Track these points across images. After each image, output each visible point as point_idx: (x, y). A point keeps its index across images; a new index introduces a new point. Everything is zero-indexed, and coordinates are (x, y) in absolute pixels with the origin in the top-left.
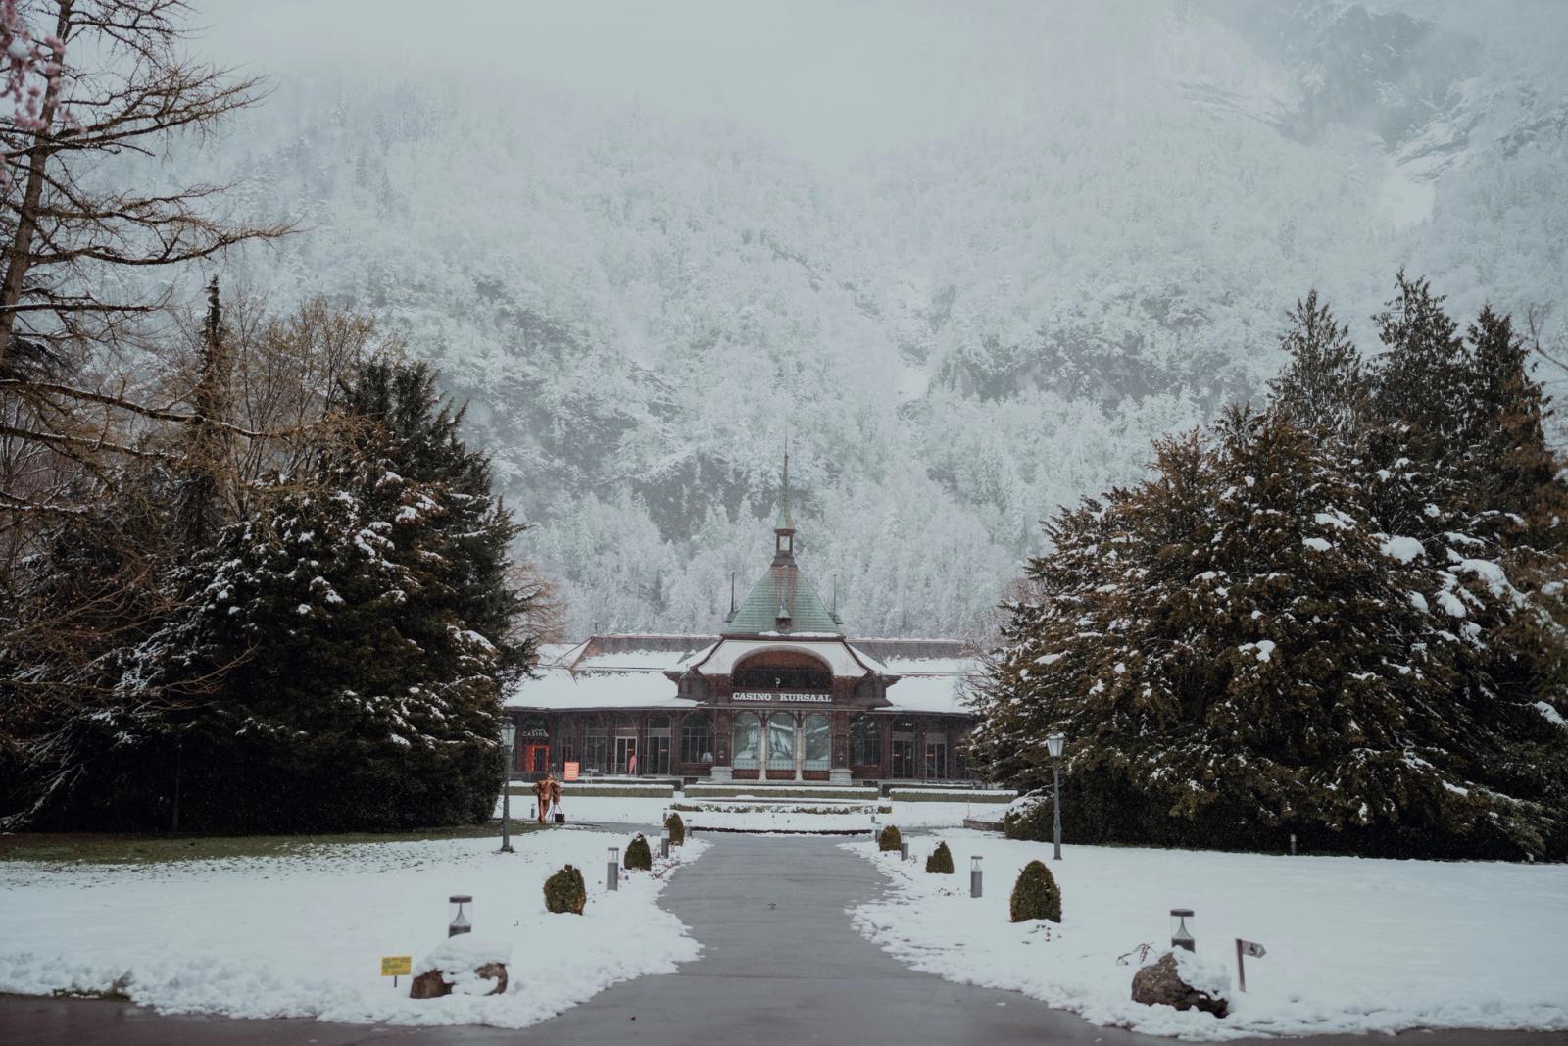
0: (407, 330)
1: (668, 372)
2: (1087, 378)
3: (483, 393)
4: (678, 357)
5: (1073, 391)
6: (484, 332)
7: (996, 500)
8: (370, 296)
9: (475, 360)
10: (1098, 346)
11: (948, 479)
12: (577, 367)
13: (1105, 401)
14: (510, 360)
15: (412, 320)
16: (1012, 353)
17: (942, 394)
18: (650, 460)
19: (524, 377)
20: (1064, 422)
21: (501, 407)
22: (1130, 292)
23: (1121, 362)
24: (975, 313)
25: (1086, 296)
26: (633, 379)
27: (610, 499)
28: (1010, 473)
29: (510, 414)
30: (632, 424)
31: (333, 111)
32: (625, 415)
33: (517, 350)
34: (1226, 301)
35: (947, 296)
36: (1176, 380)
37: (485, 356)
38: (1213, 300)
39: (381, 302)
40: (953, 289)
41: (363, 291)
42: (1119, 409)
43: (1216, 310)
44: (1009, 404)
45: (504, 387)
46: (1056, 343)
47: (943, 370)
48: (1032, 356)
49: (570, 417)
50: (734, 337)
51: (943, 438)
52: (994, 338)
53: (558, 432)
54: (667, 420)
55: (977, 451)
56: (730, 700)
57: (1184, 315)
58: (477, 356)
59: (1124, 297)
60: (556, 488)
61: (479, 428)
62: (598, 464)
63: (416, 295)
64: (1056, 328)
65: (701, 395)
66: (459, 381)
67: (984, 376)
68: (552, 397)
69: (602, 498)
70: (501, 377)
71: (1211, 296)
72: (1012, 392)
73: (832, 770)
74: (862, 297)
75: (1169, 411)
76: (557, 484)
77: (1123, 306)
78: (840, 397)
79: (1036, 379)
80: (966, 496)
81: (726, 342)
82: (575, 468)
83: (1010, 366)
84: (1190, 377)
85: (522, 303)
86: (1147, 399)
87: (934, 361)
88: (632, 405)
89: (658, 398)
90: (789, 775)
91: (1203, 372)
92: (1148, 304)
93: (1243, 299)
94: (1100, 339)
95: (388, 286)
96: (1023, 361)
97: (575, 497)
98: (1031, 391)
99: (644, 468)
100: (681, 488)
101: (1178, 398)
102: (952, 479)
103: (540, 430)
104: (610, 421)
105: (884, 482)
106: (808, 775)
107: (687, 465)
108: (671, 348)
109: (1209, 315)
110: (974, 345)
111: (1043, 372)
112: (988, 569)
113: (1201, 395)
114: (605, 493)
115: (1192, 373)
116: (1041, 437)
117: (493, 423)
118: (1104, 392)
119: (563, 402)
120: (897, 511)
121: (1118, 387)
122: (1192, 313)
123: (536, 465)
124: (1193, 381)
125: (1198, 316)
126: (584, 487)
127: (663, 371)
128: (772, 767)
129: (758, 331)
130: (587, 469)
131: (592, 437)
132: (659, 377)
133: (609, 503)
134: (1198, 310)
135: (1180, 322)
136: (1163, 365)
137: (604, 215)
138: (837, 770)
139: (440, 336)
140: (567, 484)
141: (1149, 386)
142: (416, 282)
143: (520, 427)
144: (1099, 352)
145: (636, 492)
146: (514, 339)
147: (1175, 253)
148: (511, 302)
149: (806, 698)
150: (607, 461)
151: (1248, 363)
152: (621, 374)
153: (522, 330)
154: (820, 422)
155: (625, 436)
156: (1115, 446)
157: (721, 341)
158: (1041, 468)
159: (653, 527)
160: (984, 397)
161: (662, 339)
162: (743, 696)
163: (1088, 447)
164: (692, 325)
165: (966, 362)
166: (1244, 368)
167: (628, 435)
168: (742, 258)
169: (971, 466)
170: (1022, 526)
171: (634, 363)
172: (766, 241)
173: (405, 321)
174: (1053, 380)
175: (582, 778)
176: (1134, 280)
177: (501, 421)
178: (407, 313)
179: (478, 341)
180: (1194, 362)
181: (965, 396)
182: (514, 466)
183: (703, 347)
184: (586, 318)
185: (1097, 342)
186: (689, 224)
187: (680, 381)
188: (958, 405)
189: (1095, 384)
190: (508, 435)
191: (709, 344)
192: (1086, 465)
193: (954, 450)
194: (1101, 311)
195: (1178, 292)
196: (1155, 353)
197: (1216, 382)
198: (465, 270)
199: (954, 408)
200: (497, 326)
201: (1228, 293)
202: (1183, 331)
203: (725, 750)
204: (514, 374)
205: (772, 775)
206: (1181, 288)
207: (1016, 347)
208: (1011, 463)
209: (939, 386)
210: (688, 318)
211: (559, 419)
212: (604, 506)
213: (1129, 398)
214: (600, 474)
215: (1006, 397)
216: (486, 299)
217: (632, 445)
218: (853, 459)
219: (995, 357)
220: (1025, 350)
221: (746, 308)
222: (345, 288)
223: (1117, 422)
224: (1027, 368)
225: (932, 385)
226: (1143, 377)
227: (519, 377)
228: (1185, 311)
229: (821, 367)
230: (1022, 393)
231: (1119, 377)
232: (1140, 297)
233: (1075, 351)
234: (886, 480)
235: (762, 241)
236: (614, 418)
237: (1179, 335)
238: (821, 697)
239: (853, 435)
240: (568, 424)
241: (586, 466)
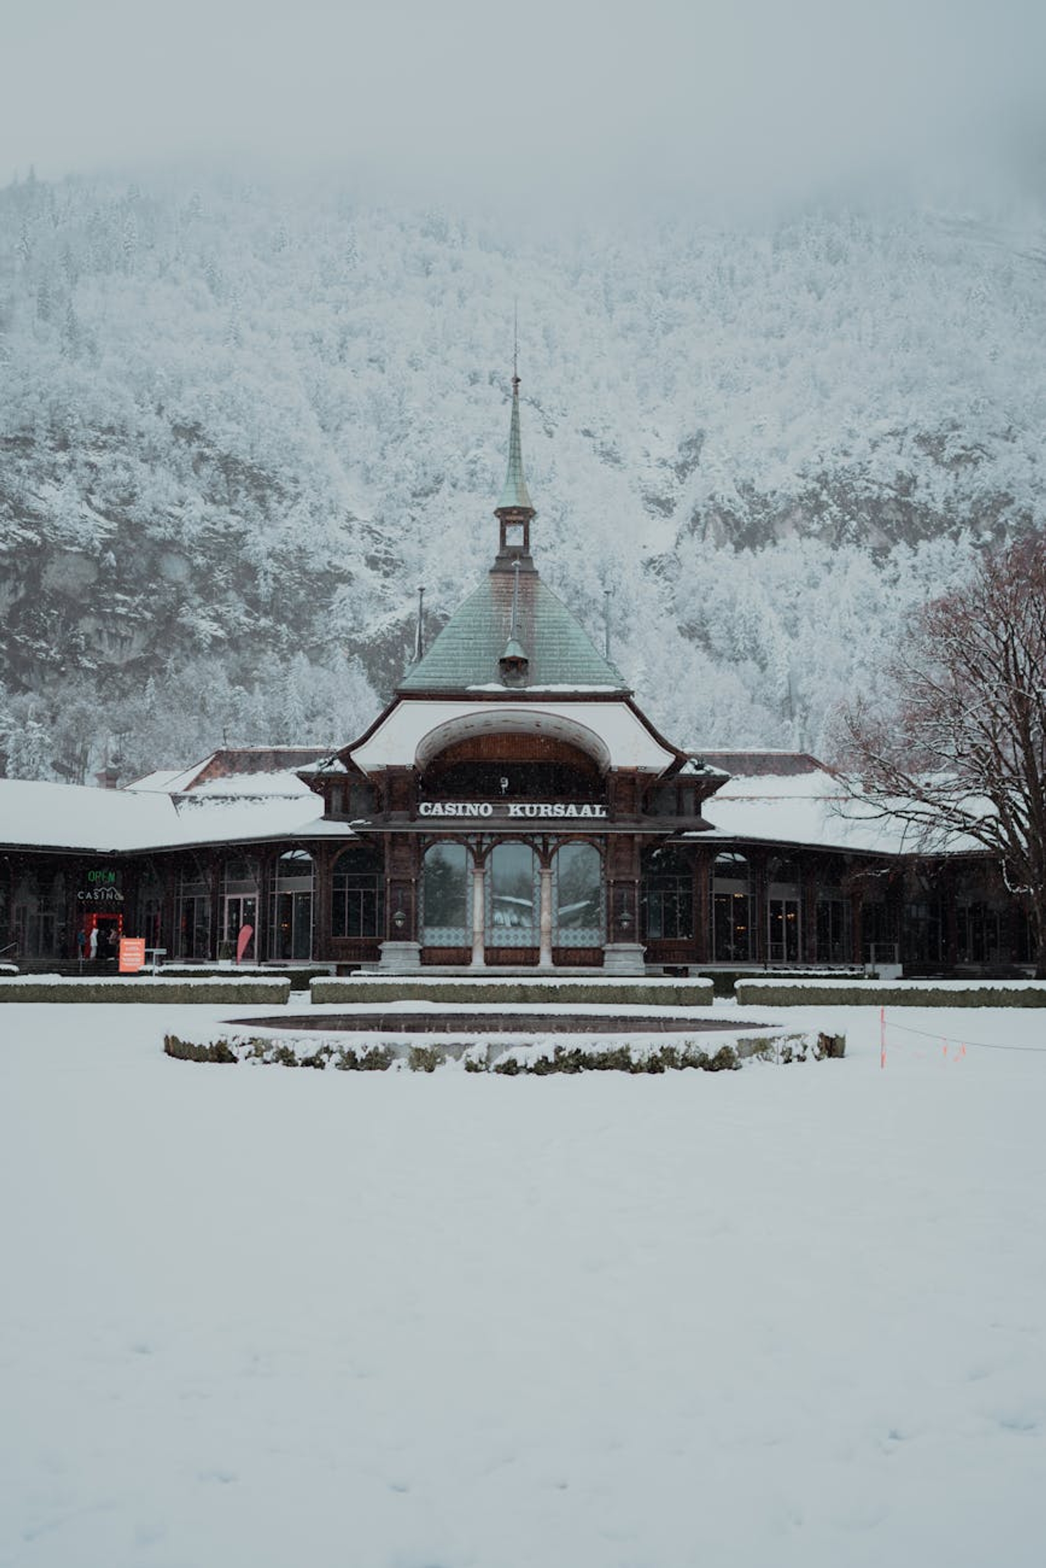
0: (93, 476)
1: (387, 522)
2: (854, 523)
3: (180, 545)
4: (398, 506)
5: (839, 538)
6: (181, 478)
7: (754, 659)
8: (53, 438)
9: (170, 509)
10: (867, 488)
11: (700, 637)
12: (285, 516)
13: (874, 549)
14: (211, 509)
15: (100, 465)
16: (769, 498)
17: (692, 545)
18: (368, 618)
19: (226, 528)
20: (830, 571)
21: (200, 560)
22: (901, 428)
23: (893, 505)
24: (727, 456)
25: (851, 434)
26: (349, 529)
27: (323, 661)
28: (771, 627)
29: (210, 569)
30: (346, 578)
31: (17, 246)
32: (339, 568)
33: (218, 497)
34: (1008, 436)
35: (694, 443)
36: (955, 524)
37: (182, 504)
38: (995, 435)
39: (64, 445)
40: (701, 434)
41: (44, 433)
42: (891, 557)
43: (997, 445)
44: (767, 553)
45: (203, 538)
46: (818, 486)
47: (693, 520)
48: (792, 501)
49: (277, 571)
50: (460, 484)
51: (693, 592)
52: (749, 482)
53: (264, 588)
54: (386, 575)
55: (732, 605)
56: (414, 817)
57: (962, 452)
58: (172, 504)
59: (894, 434)
60: (263, 651)
61: (176, 584)
62: (309, 624)
63: (104, 438)
64: (819, 470)
65: (424, 546)
66: (153, 532)
67: (738, 524)
68: (257, 549)
69: (313, 661)
70: (199, 528)
71: (992, 430)
72: (770, 541)
73: (609, 947)
74: (602, 444)
75: (947, 557)
76: (263, 646)
77: (894, 443)
78: (579, 548)
79: (796, 526)
80: (721, 655)
81: (452, 489)
82: (283, 628)
83: (767, 513)
84: (970, 520)
85: (223, 446)
86: (922, 544)
87: (682, 512)
88: (347, 557)
89: (377, 551)
90: (529, 956)
91: (984, 515)
92: (922, 440)
93: (1028, 434)
94: (868, 481)
95: (73, 427)
96: (782, 506)
97: (284, 659)
98: (790, 538)
99: (360, 627)
100: (403, 649)
101: (957, 543)
102: (705, 637)
103: (244, 586)
104: (322, 576)
105: (630, 639)
106: (562, 957)
107: (409, 622)
108: (390, 497)
109: (989, 451)
110: (727, 492)
111: (804, 518)
112: (751, 731)
113: (982, 539)
114: (317, 654)
115: (973, 515)
116: (805, 589)
117: (191, 578)
118: (875, 538)
119: (270, 555)
120: (644, 668)
121: (888, 532)
122: (971, 449)
123: (239, 624)
124: (973, 523)
125: (978, 453)
126: (293, 648)
127: (382, 522)
128: (496, 943)
129: (487, 476)
130: (297, 629)
131: (302, 593)
132: (377, 528)
133: (322, 666)
134: (977, 446)
135: (958, 459)
136: (939, 507)
137: (315, 355)
138: (617, 946)
139: (130, 482)
140: (275, 645)
141: (923, 531)
142: (105, 425)
143: (222, 583)
144: (867, 494)
145: (352, 654)
146: (213, 486)
147: (951, 383)
148: (210, 445)
149: (558, 810)
150: (319, 619)
151: (1035, 504)
152: (334, 526)
153: (223, 476)
154: (557, 574)
155: (339, 591)
156: (888, 597)
157: (446, 487)
158: (805, 621)
159: (371, 691)
160: (739, 547)
161: (380, 486)
162: (438, 809)
163: (857, 598)
164: (414, 471)
165: (718, 510)
166: (1030, 509)
167: (343, 590)
168: (468, 399)
169: (726, 621)
170: (787, 685)
171: (349, 513)
172: (495, 383)
173: (92, 466)
174: (815, 527)
175: (148, 968)
176: (906, 414)
177: (201, 576)
178: (94, 457)
179: (174, 488)
180: (974, 503)
181: (717, 548)
182: (216, 625)
183: (427, 495)
184: (295, 464)
185: (865, 484)
186: (411, 364)
187: (401, 533)
188: (709, 556)
189: (863, 530)
190: (208, 593)
191: (432, 492)
192: (856, 617)
193: (706, 606)
194: (869, 450)
195: (955, 427)
196: (930, 494)
197: (1000, 524)
198: (160, 411)
199: (706, 559)
200: (196, 473)
201: (1010, 428)
202: (961, 469)
203: (407, 912)
204: (214, 524)
205: (495, 956)
206: (959, 422)
207: (774, 493)
208: (771, 617)
209: (689, 535)
210: (409, 462)
211: (266, 573)
212: (316, 668)
213: (903, 545)
214: (313, 635)
215: (763, 547)
216: (182, 441)
217: (348, 601)
218: (594, 615)
219: (750, 503)
220: (784, 495)
221: (472, 453)
222: (23, 429)
223: (889, 571)
224: (786, 514)
225: (680, 536)
226: (917, 521)
227: (220, 527)
228: (963, 448)
229: (557, 515)
230: (780, 542)
231: (887, 522)
232: (913, 433)
233: (841, 496)
234: (632, 637)
235: (491, 383)
236: (328, 572)
237: (957, 475)
238: (587, 808)
239: (594, 589)
240: (276, 579)
241: (296, 625)
